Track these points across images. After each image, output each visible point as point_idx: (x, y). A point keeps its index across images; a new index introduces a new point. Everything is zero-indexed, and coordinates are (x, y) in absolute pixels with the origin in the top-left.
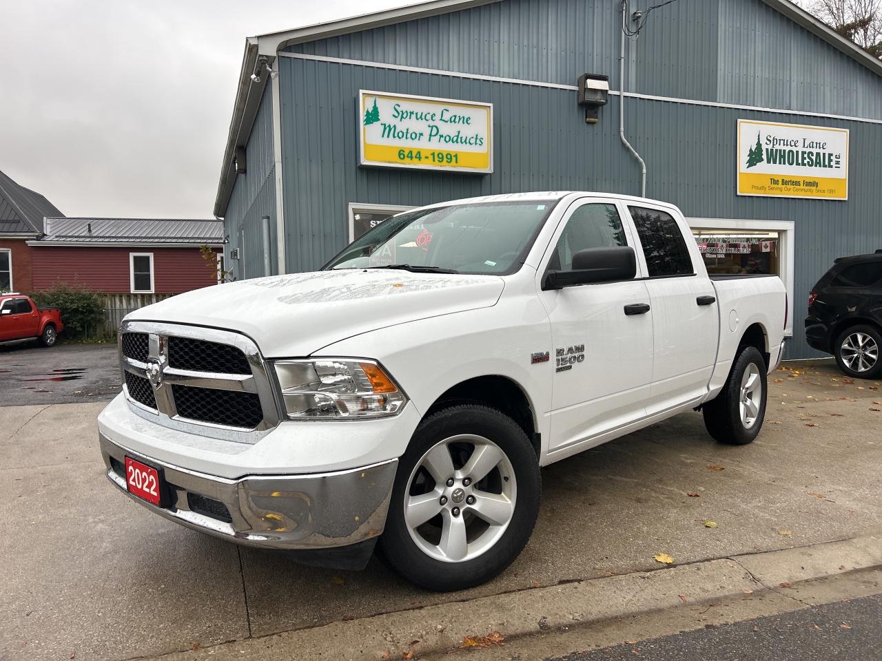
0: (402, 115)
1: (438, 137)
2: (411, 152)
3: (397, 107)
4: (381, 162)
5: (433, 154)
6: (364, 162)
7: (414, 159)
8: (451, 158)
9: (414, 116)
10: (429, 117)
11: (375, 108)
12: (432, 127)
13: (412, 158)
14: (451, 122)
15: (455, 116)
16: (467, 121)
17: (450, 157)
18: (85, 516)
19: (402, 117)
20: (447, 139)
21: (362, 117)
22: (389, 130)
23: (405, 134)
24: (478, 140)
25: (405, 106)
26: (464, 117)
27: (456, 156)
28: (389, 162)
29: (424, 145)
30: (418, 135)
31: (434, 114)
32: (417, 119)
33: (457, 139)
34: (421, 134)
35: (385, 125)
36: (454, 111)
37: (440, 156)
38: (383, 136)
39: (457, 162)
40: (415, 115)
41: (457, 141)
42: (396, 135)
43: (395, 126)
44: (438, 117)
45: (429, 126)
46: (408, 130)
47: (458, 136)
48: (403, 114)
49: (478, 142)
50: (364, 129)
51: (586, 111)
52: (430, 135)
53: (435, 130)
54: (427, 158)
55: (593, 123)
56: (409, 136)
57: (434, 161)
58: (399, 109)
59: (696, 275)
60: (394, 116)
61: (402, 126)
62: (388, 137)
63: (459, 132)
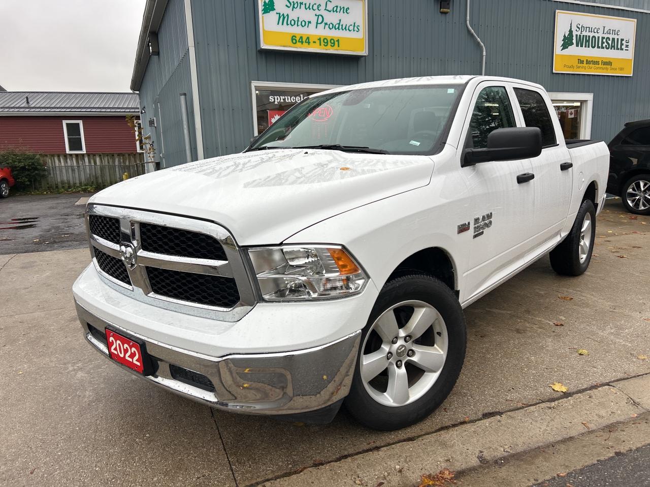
1: (323, 24)
2: (301, 37)
4: (277, 46)
5: (320, 39)
6: (264, 46)
7: (304, 43)
8: (334, 43)
9: (303, 6)
12: (318, 16)
13: (302, 42)
14: (334, 12)
15: (337, 7)
16: (346, 10)
17: (334, 42)
18: (65, 364)
19: (294, 7)
20: (331, 26)
21: (261, 7)
23: (296, 22)
24: (355, 27)
26: (344, 8)
27: (338, 41)
28: (284, 46)
29: (312, 31)
30: (307, 23)
31: (320, 5)
32: (306, 9)
33: (339, 26)
34: (310, 22)
35: (280, 14)
36: (336, 2)
37: (326, 41)
38: (278, 24)
39: (339, 46)
40: (304, 5)
41: (338, 28)
42: (289, 23)
43: (288, 15)
44: (323, 7)
45: (316, 15)
46: (298, 18)
47: (339, 24)
48: (294, 4)
49: (356, 28)
50: (263, 17)
51: (441, 3)
52: (317, 23)
53: (320, 19)
54: (314, 42)
55: (446, 13)
56: (299, 23)
57: (320, 45)
59: (558, 145)
60: (287, 6)
61: (293, 15)
62: (283, 24)
63: (340, 20)
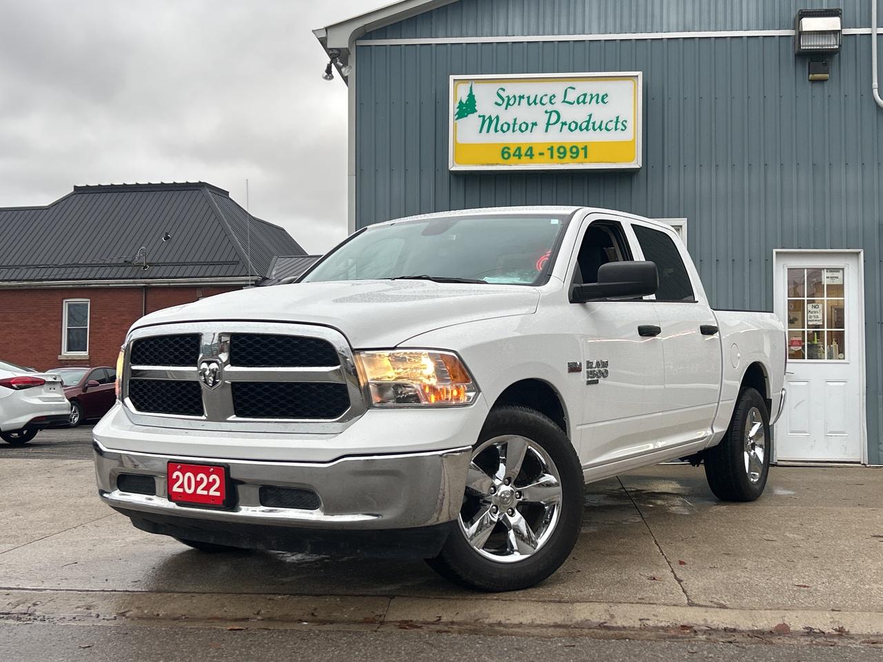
0: (508, 102)
1: (559, 125)
2: (519, 149)
3: (501, 92)
4: (476, 164)
5: (551, 149)
6: (454, 166)
7: (523, 158)
8: (577, 152)
9: (524, 101)
10: (546, 100)
11: (471, 97)
12: (551, 113)
13: (520, 156)
14: (578, 103)
15: (585, 95)
16: (603, 99)
17: (575, 151)
19: (508, 104)
20: (573, 126)
21: (453, 108)
22: (489, 123)
23: (512, 126)
24: (619, 124)
25: (512, 90)
26: (598, 95)
27: (585, 148)
28: (488, 164)
29: (537, 137)
30: (530, 126)
31: (554, 96)
32: (530, 104)
33: (589, 125)
34: (535, 124)
35: (484, 117)
36: (583, 88)
37: (562, 150)
38: (481, 132)
39: (586, 157)
40: (526, 100)
41: (587, 128)
42: (499, 128)
43: (497, 117)
44: (560, 97)
45: (546, 112)
46: (515, 120)
47: (588, 122)
48: (509, 100)
49: (620, 126)
50: (455, 126)
51: (809, 63)
52: (548, 124)
53: (554, 118)
54: (541, 154)
55: (822, 81)
56: (517, 127)
57: (552, 157)
58: (504, 95)
60: (496, 103)
61: (506, 116)
62: (488, 132)
63: (590, 116)
